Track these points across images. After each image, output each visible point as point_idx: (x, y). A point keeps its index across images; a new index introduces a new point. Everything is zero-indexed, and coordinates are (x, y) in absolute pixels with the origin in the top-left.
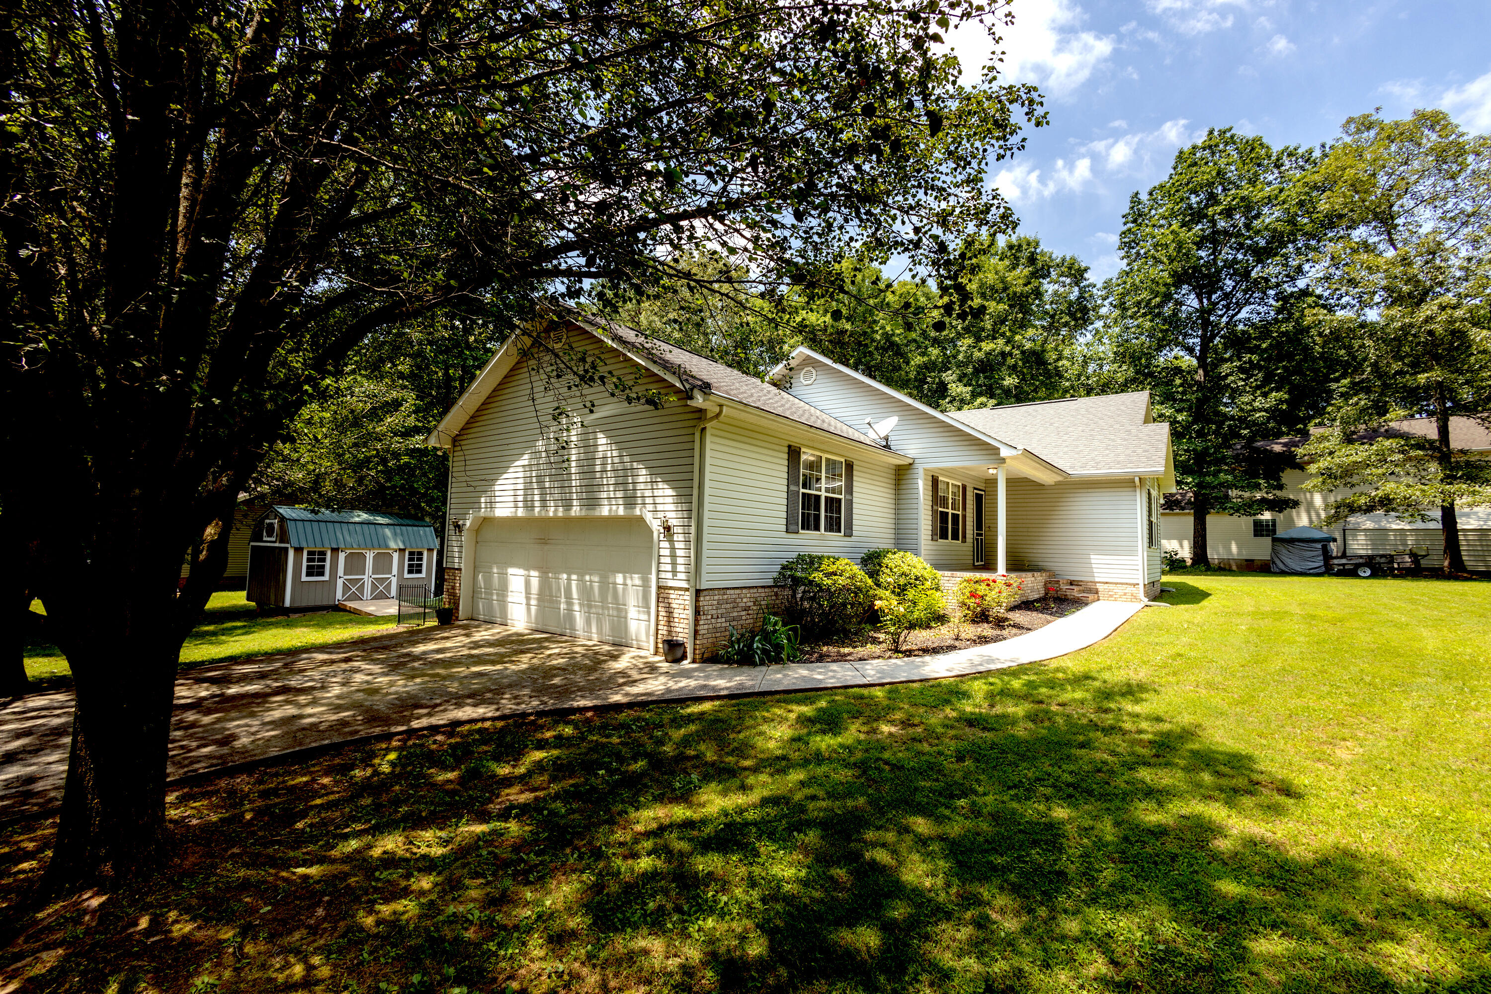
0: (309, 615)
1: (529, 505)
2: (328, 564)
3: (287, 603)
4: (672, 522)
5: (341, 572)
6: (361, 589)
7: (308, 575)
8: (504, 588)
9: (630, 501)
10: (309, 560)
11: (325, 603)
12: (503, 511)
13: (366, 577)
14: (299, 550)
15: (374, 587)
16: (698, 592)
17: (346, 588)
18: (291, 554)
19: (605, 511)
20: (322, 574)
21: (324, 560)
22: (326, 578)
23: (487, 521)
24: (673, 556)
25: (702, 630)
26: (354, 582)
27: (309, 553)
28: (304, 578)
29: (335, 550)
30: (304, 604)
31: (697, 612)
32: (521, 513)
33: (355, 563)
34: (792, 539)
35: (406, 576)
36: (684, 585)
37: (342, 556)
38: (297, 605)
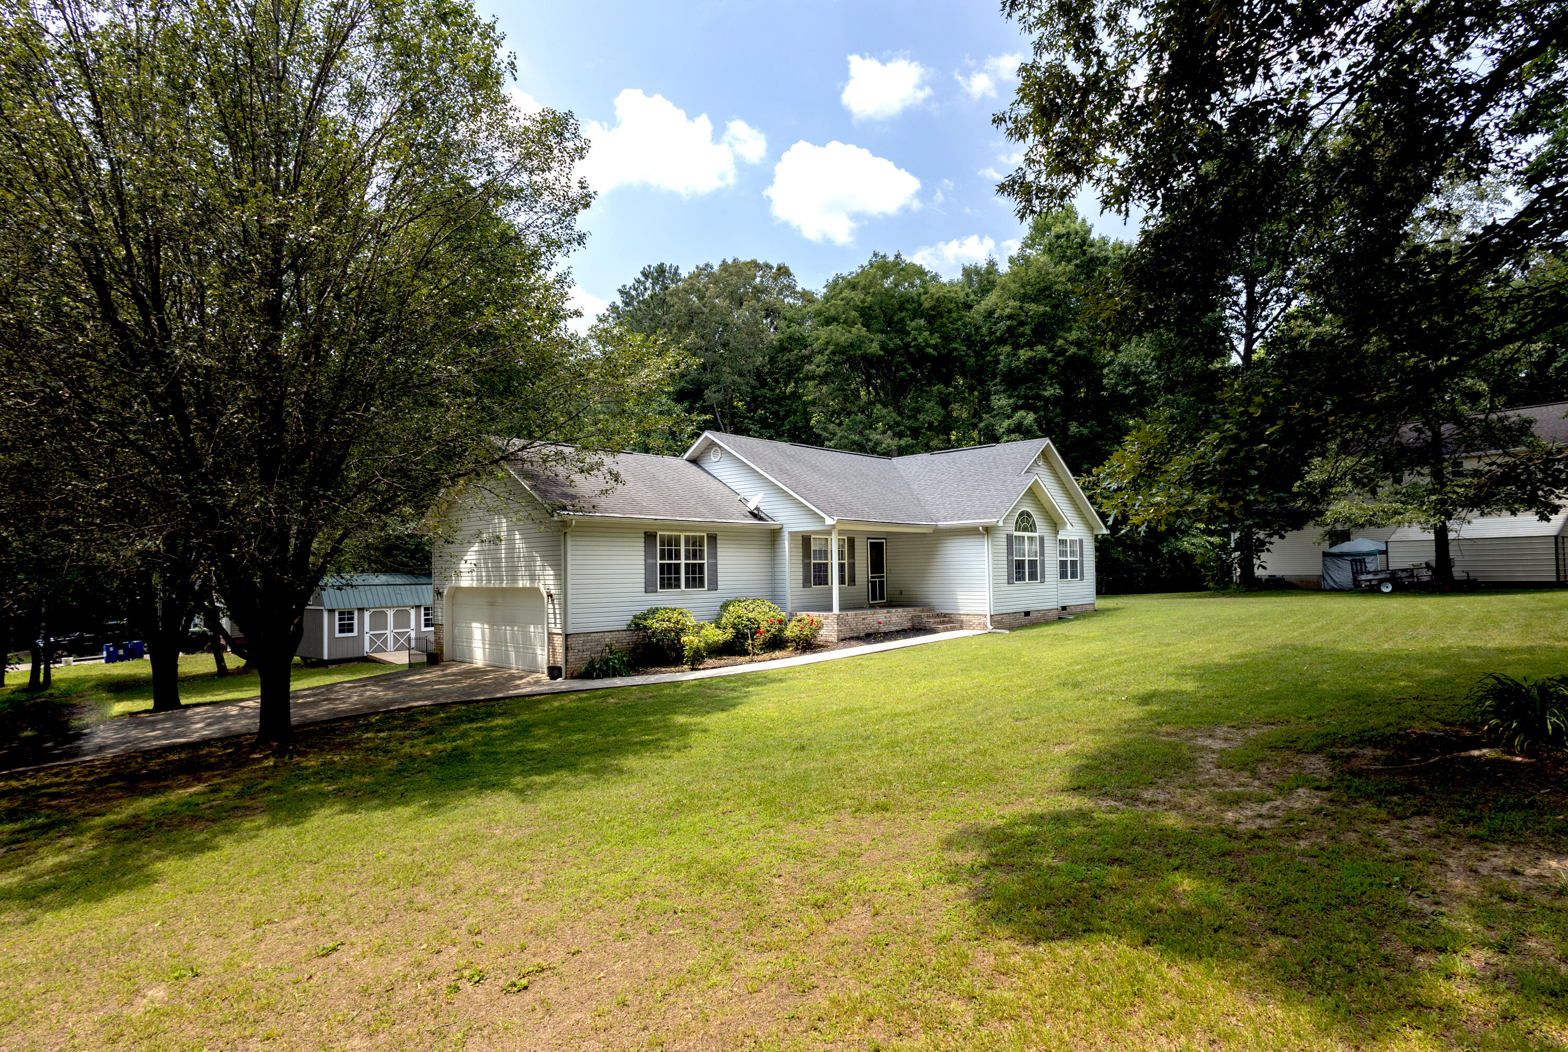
0: (343, 666)
1: (480, 579)
2: (356, 622)
3: (326, 657)
4: (553, 592)
5: (367, 627)
6: (385, 642)
7: (341, 631)
8: (470, 638)
9: (533, 577)
10: (340, 620)
11: (356, 655)
12: (466, 582)
13: (388, 632)
14: (331, 611)
15: (396, 640)
16: (567, 636)
17: (372, 642)
18: (326, 615)
19: (520, 584)
20: (351, 631)
21: (352, 619)
22: (355, 634)
23: (458, 589)
24: (555, 614)
25: (571, 659)
26: (378, 636)
27: (340, 613)
28: (338, 635)
29: (361, 610)
30: (339, 656)
31: (567, 648)
32: (475, 584)
33: (379, 620)
34: (652, 597)
35: (423, 629)
36: (559, 631)
37: (367, 615)
38: (334, 657)
